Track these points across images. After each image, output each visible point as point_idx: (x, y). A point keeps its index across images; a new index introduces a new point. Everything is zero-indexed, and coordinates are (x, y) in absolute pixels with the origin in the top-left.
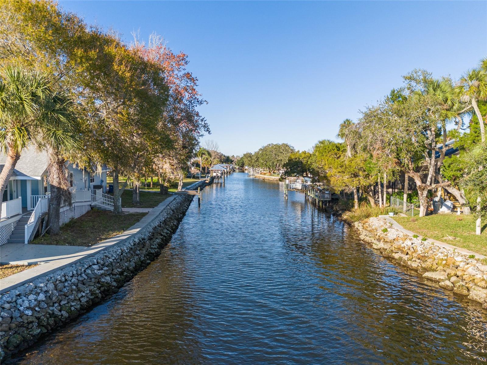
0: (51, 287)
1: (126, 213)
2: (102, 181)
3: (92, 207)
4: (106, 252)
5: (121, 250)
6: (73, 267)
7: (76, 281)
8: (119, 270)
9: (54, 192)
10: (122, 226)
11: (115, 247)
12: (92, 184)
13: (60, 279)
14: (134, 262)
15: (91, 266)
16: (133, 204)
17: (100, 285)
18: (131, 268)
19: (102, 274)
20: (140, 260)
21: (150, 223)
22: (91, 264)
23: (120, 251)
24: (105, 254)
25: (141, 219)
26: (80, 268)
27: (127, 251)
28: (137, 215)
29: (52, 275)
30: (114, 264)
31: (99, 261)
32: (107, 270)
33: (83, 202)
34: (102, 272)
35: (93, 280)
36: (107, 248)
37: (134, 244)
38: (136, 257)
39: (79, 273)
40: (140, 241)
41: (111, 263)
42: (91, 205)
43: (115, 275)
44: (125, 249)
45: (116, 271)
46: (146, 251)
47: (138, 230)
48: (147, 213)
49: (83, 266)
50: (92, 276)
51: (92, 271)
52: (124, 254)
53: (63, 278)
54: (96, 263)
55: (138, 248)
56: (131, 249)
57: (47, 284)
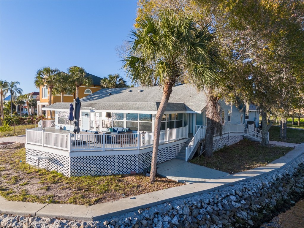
0: (187, 211)
1: (272, 146)
2: (255, 119)
3: (244, 138)
4: (246, 183)
5: (262, 183)
6: (210, 194)
7: (211, 211)
8: (258, 207)
9: (209, 123)
10: (267, 158)
11: (256, 179)
12: (247, 120)
13: (196, 205)
14: (275, 200)
15: (229, 196)
16: (280, 138)
17: (235, 220)
18: (271, 206)
19: (239, 208)
20: (282, 198)
21: (295, 159)
22: (228, 194)
23: (261, 185)
24: (245, 186)
25: (286, 153)
26: (217, 197)
27: (268, 185)
28: (283, 149)
29: (189, 199)
30: (253, 198)
31: (238, 192)
32: (244, 204)
33: (236, 133)
34: (239, 205)
35: (228, 212)
36: (248, 180)
37: (277, 179)
38: (279, 195)
39: (216, 202)
40: (284, 176)
41: (250, 197)
42: (243, 136)
43: (253, 211)
44: (267, 183)
45: (255, 207)
46: (291, 189)
47: (283, 164)
48: (293, 148)
49: (221, 195)
50: (228, 208)
51: (228, 202)
52: (265, 189)
53: (199, 204)
54: (234, 194)
55: (282, 184)
56: (274, 184)
57: (184, 207)
